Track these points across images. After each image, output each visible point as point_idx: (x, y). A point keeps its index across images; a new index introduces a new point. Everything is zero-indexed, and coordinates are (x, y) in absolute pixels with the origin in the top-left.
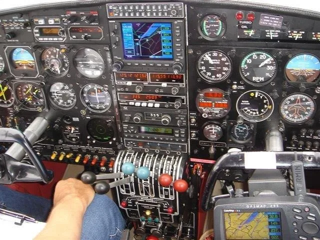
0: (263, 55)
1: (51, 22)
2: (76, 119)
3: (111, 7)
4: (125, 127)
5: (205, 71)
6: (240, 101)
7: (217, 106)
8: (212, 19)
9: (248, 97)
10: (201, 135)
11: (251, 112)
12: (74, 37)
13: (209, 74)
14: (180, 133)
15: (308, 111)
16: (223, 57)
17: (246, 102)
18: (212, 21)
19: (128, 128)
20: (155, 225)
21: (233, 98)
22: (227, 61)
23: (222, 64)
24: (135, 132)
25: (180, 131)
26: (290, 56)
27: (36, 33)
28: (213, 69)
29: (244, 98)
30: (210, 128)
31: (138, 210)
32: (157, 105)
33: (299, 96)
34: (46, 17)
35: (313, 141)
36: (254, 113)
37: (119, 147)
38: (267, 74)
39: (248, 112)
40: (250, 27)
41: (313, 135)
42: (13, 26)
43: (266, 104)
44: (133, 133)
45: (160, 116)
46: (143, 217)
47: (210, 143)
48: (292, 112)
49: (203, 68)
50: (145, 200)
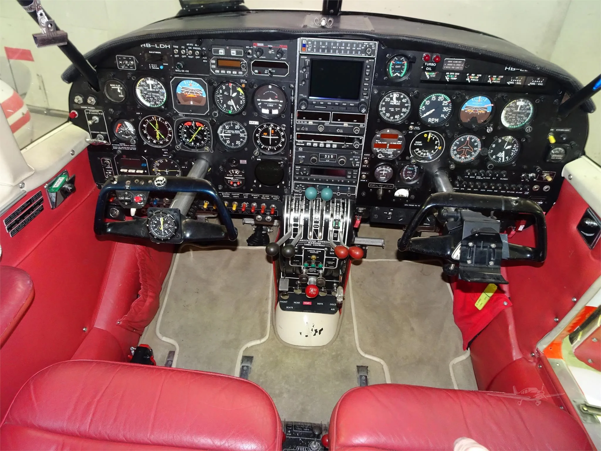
0: (441, 96)
1: (233, 52)
2: (243, 162)
3: (304, 42)
4: (297, 168)
5: (384, 112)
6: (414, 142)
7: (391, 146)
8: (399, 60)
9: (421, 138)
10: (372, 177)
11: (422, 153)
12: (256, 71)
13: (388, 115)
14: (352, 175)
15: (475, 151)
16: (404, 98)
17: (419, 143)
18: (398, 62)
19: (301, 170)
20: (317, 272)
21: (408, 138)
22: (407, 102)
23: (402, 105)
24: (307, 174)
25: (352, 172)
26: (467, 98)
27: (213, 64)
28: (392, 110)
29: (418, 139)
30: (380, 169)
31: (303, 256)
32: (335, 146)
33: (468, 137)
34: (228, 48)
35: (475, 180)
36: (425, 154)
37: (286, 191)
38: (442, 116)
39: (419, 154)
40: (433, 69)
41: (477, 175)
42: (185, 54)
43: (437, 145)
44: (305, 175)
45: (335, 157)
46: (306, 264)
47: (378, 185)
48: (459, 153)
49: (384, 109)
50: (312, 244)
